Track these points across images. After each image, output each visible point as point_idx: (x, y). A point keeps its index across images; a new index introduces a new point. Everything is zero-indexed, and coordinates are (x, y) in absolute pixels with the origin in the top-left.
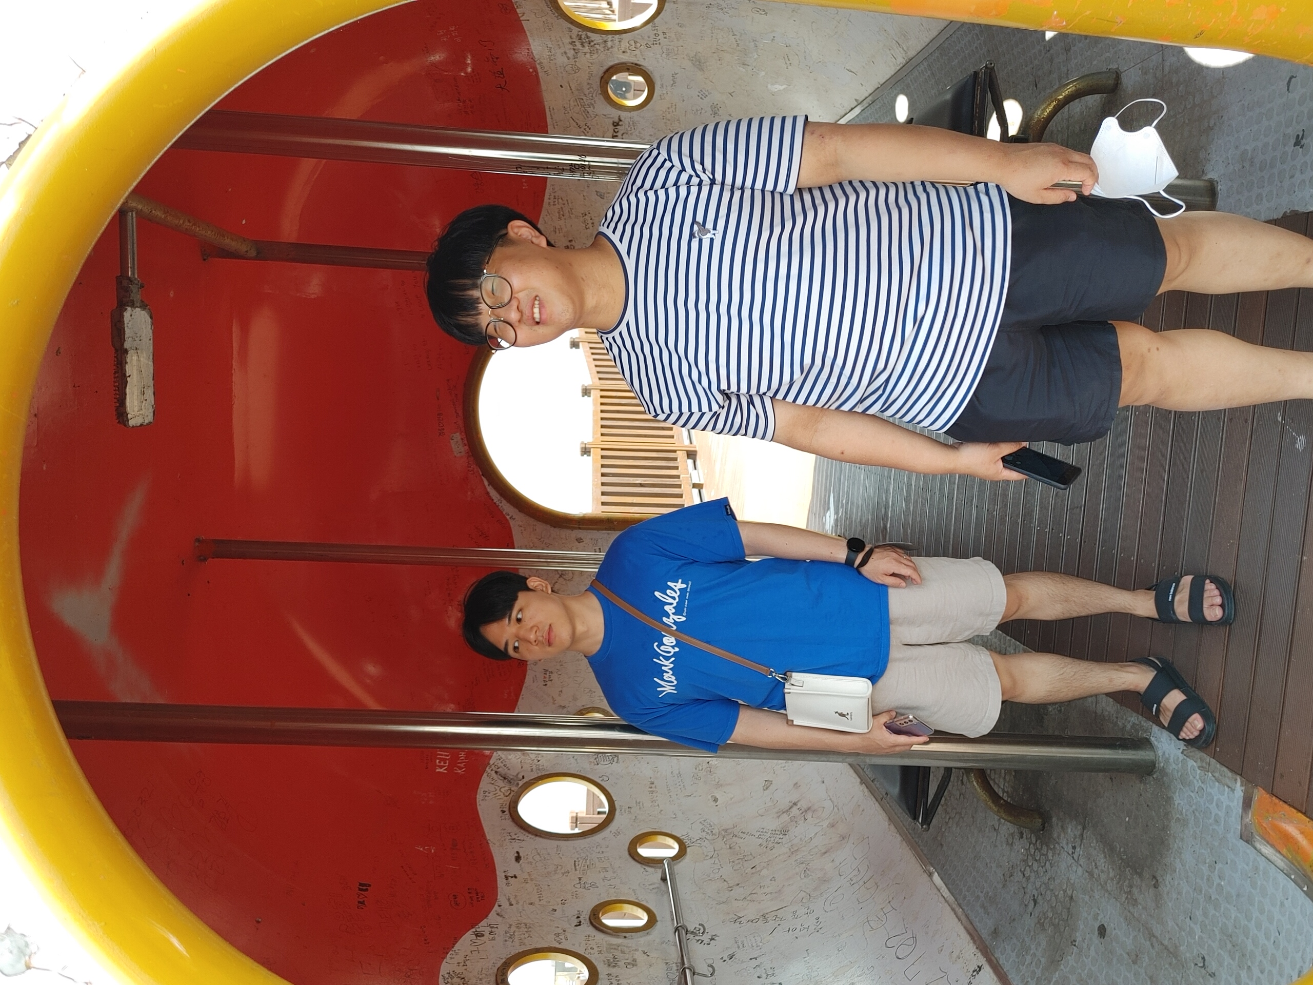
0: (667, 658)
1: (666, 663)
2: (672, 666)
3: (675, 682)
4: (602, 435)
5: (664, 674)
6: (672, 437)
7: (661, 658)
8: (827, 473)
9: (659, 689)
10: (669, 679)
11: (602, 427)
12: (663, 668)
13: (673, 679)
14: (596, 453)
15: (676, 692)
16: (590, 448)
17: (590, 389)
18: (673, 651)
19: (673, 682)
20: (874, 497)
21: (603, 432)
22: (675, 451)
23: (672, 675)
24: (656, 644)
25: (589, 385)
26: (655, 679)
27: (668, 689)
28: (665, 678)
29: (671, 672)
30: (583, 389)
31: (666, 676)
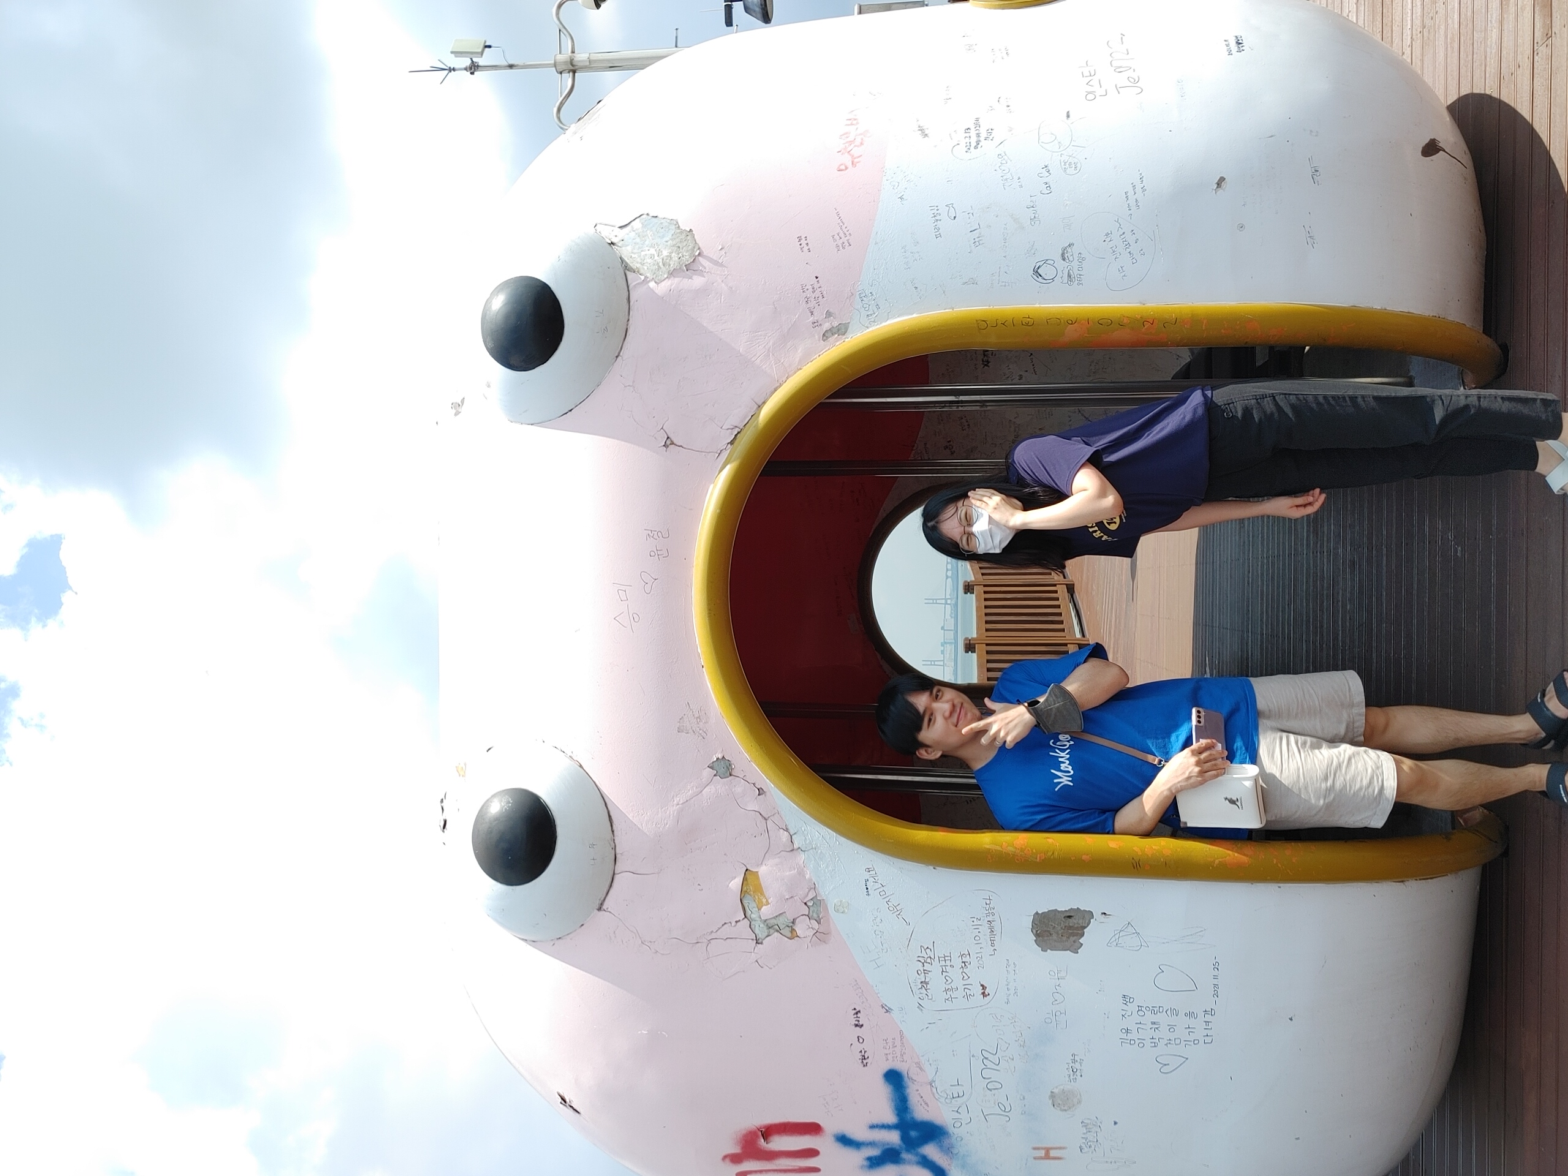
0: (1063, 751)
1: (1062, 754)
2: (1068, 756)
3: (1072, 772)
4: (987, 630)
5: (1061, 765)
6: (1063, 630)
7: (1057, 751)
8: (1202, 639)
9: (1055, 781)
10: (1067, 769)
11: (987, 622)
12: (1060, 759)
13: (1070, 768)
14: (981, 648)
15: (1072, 784)
16: (975, 644)
17: (973, 585)
18: (1068, 744)
19: (1070, 772)
20: (1238, 652)
21: (987, 628)
22: (1066, 645)
23: (1069, 764)
24: (1052, 741)
25: (971, 581)
26: (1052, 771)
27: (1065, 780)
28: (1062, 768)
29: (1068, 762)
30: (965, 586)
31: (1063, 766)
